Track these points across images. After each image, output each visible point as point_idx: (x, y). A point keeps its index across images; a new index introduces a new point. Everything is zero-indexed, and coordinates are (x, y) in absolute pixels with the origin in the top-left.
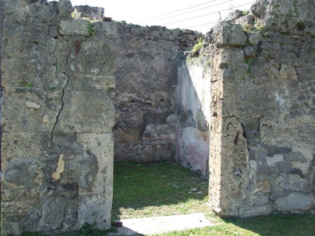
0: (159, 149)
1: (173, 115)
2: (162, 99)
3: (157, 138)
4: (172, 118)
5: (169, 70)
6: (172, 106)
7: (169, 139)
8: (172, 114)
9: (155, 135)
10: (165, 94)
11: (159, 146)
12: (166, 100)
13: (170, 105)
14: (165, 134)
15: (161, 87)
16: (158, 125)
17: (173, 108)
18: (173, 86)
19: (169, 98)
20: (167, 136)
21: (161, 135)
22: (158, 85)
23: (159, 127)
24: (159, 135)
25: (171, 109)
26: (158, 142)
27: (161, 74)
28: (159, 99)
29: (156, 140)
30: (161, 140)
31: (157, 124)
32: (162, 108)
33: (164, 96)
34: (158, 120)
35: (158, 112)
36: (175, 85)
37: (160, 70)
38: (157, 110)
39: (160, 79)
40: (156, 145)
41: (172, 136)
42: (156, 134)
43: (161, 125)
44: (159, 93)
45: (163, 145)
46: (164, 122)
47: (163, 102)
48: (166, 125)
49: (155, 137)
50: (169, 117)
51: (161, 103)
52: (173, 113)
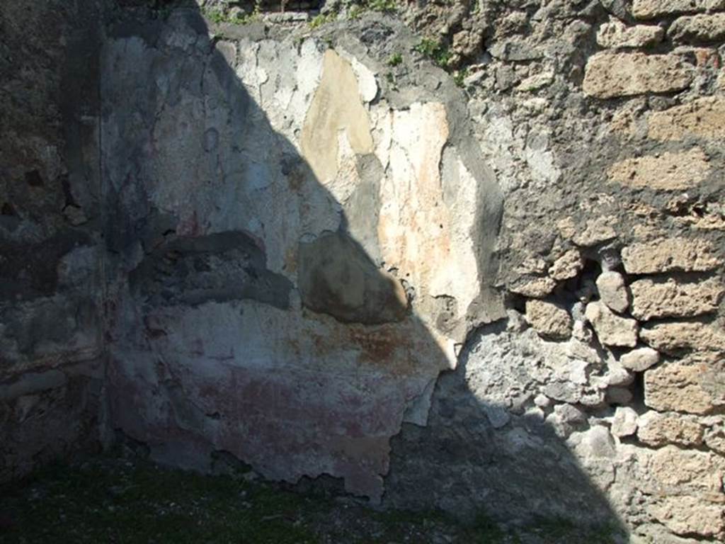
0: (28, 416)
1: (84, 250)
2: (36, 172)
3: (22, 366)
4: (82, 263)
5: (63, 41)
6: (78, 207)
7: (71, 359)
8: (81, 244)
9: (13, 354)
10: (48, 152)
11: (26, 404)
12: (51, 178)
13: (70, 201)
14: (56, 341)
15: (31, 111)
16: (23, 300)
17: (84, 219)
18: (84, 118)
19: (65, 172)
20: (61, 348)
21: (40, 349)
22: (14, 100)
23: (27, 312)
24: (28, 350)
25: (76, 221)
26: (23, 384)
27: (28, 46)
28: (20, 171)
29: (16, 377)
30: (39, 369)
31: (19, 296)
32: (35, 218)
33: (43, 157)
34: (22, 274)
35: (16, 235)
36: (91, 113)
37: (22, 29)
38: (12, 228)
39: (24, 73)
40: (13, 403)
41: (85, 343)
42: (14, 348)
43: (37, 301)
44: (19, 143)
45: (44, 393)
46: (47, 283)
47: (38, 189)
48: (58, 298)
49: (13, 362)
50: (68, 260)
51: (33, 193)
52: (85, 241)
